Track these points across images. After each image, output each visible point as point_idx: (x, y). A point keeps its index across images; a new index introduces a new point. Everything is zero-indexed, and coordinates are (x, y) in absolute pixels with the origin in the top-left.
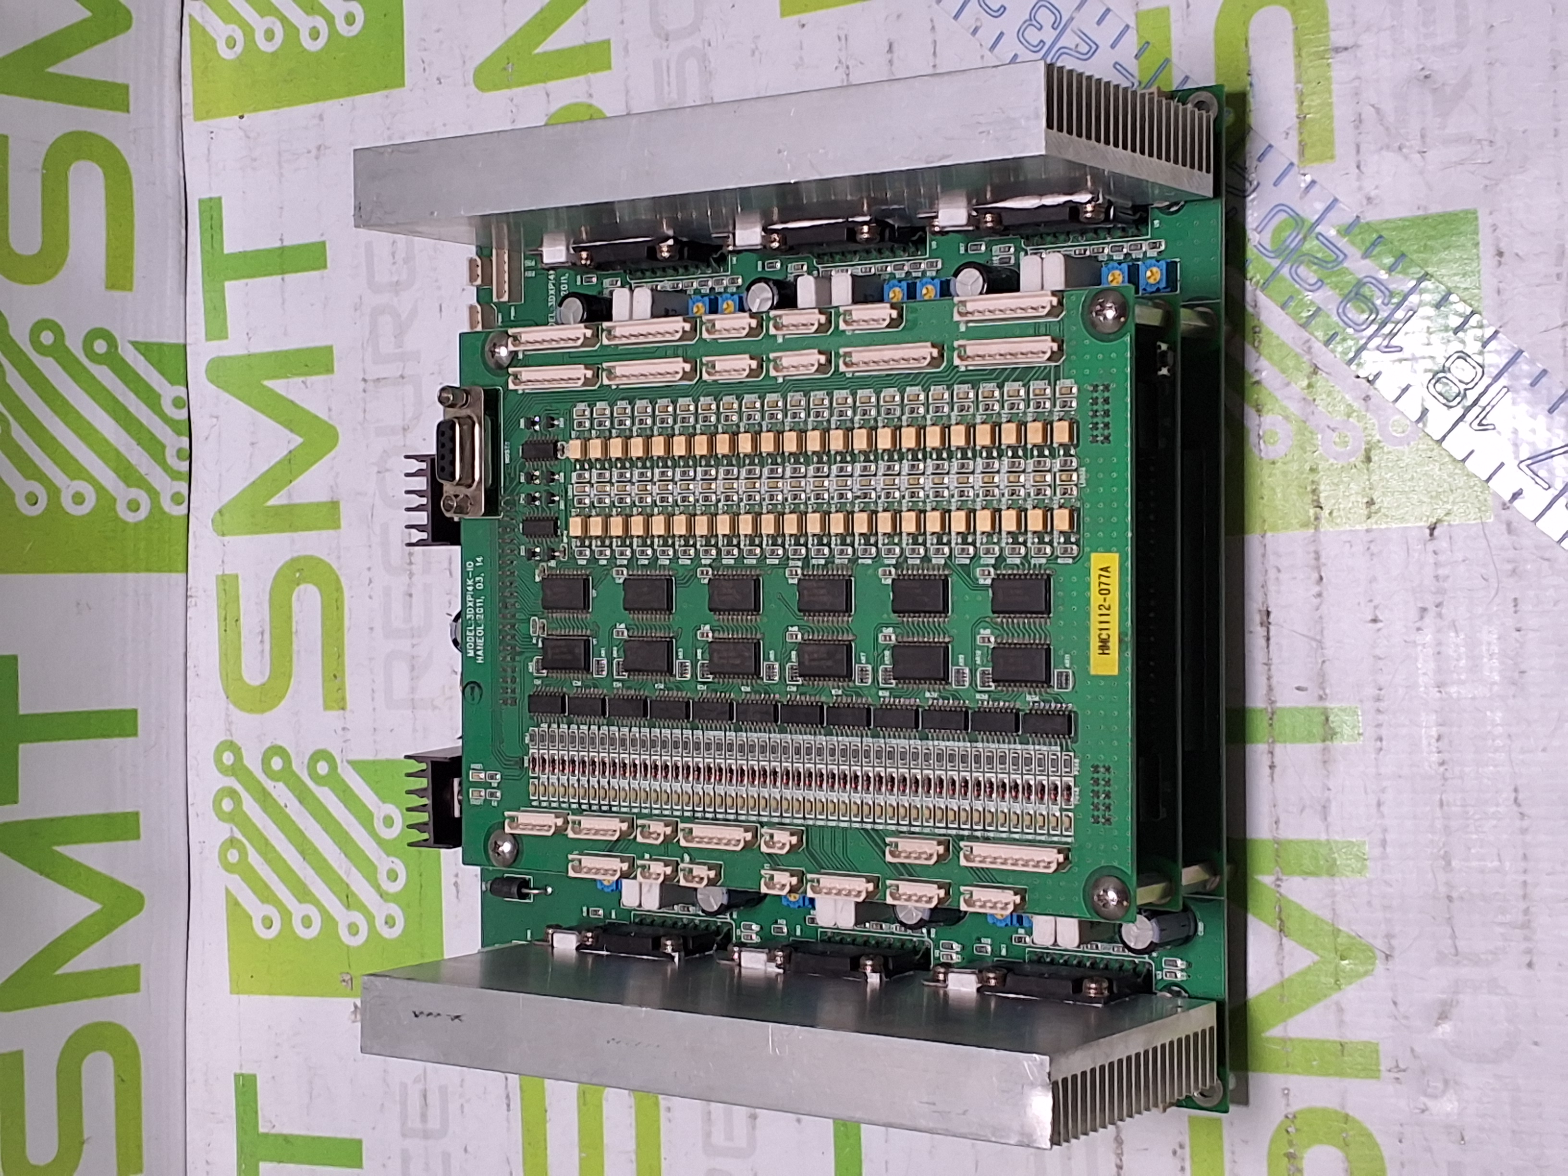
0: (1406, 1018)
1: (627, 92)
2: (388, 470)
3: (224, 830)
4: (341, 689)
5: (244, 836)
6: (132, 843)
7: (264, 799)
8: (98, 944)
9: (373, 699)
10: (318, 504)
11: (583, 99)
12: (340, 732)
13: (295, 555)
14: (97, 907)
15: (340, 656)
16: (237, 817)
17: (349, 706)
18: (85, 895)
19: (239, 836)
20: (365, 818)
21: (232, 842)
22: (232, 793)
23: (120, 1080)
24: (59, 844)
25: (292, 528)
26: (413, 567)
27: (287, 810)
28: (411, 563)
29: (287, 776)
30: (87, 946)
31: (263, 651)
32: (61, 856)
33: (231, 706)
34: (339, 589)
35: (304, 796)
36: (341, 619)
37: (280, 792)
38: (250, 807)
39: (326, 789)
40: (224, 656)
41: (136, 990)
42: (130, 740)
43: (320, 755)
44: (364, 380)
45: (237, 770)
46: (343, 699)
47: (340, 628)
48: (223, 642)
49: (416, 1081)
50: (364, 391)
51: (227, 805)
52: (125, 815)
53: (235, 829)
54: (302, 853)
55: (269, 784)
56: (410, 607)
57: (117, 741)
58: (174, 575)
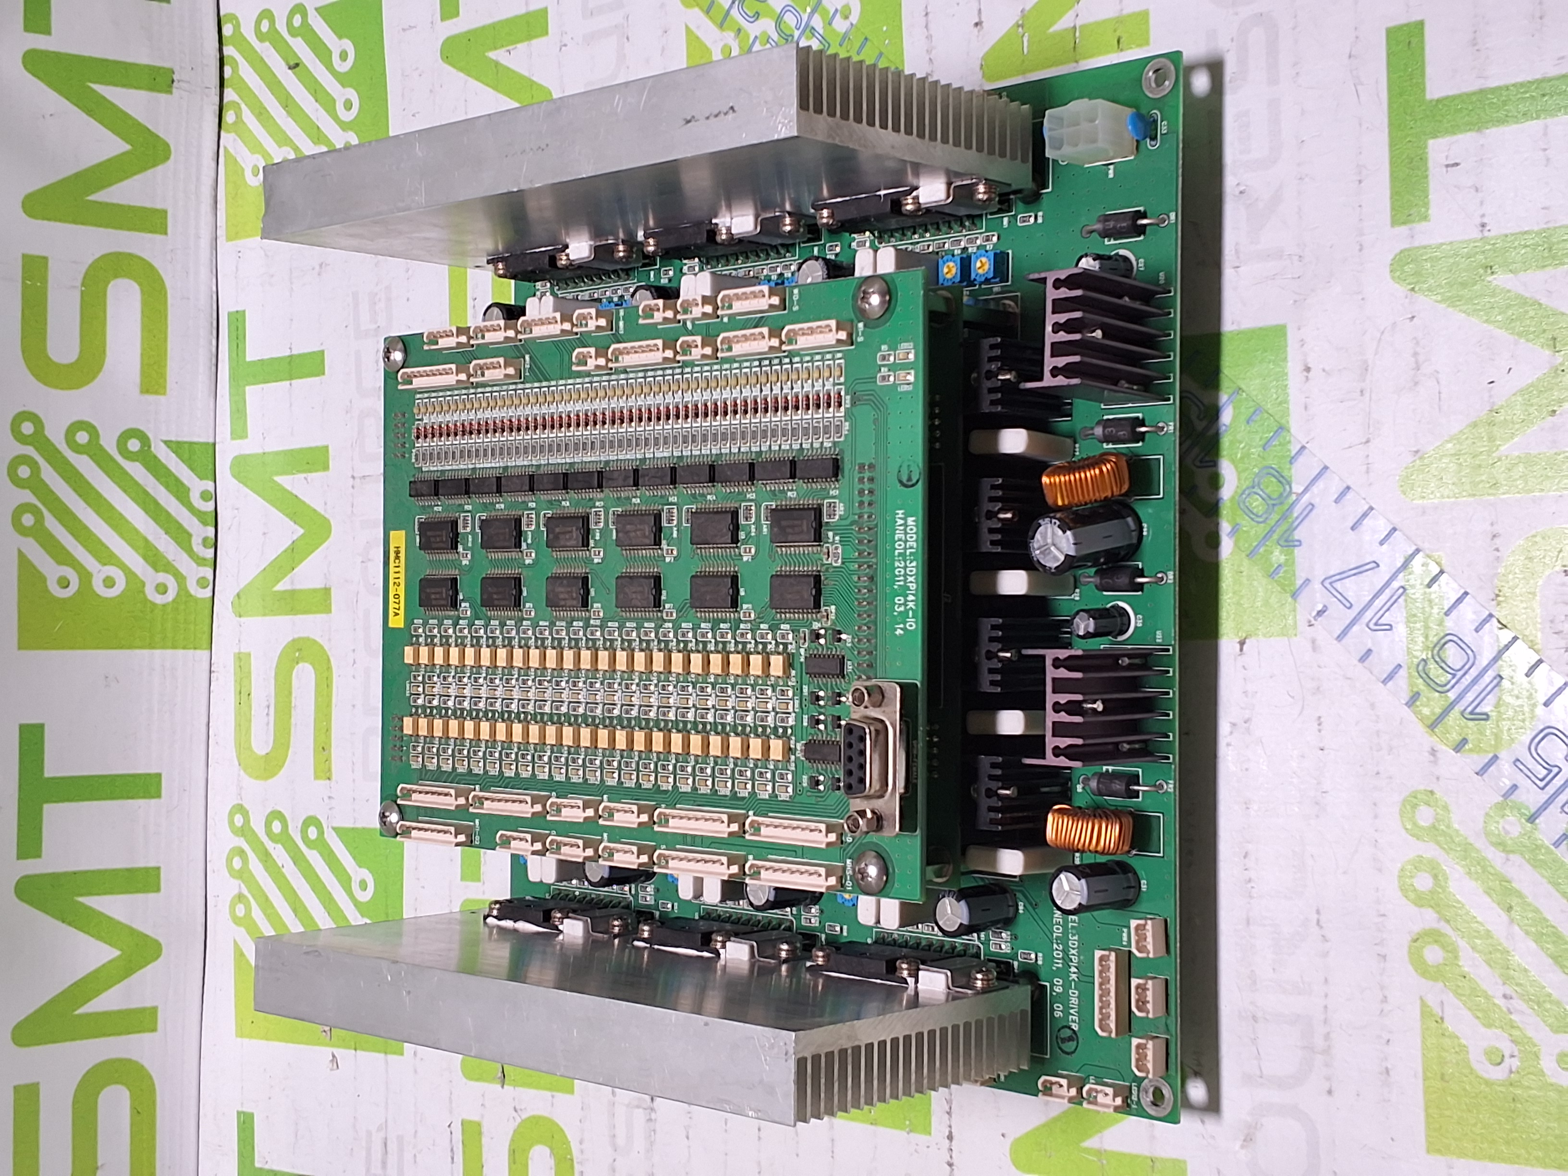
0: (1213, 1137)
2: (370, 561)
3: (234, 886)
4: (328, 760)
5: (249, 892)
6: (152, 895)
7: (266, 857)
8: (117, 986)
9: (354, 772)
10: (315, 590)
12: (326, 799)
13: (296, 636)
14: (117, 953)
15: (328, 730)
16: (243, 875)
17: (334, 777)
18: (106, 942)
19: (245, 892)
20: (345, 880)
21: (240, 897)
22: (241, 853)
23: (136, 1112)
24: (82, 894)
25: (293, 611)
27: (284, 870)
29: (284, 839)
30: (106, 989)
31: (268, 724)
32: (82, 905)
33: (242, 772)
34: (329, 668)
35: (298, 858)
36: (329, 696)
37: (279, 853)
38: (255, 865)
39: (315, 852)
40: (238, 725)
41: (154, 1030)
42: (153, 801)
43: (311, 821)
44: (353, 477)
45: (245, 831)
46: (330, 770)
47: (329, 705)
48: (237, 714)
49: (379, 1129)
50: (353, 487)
51: (237, 863)
52: (147, 869)
53: (243, 886)
54: (295, 911)
55: (270, 845)
57: (141, 802)
58: (198, 652)
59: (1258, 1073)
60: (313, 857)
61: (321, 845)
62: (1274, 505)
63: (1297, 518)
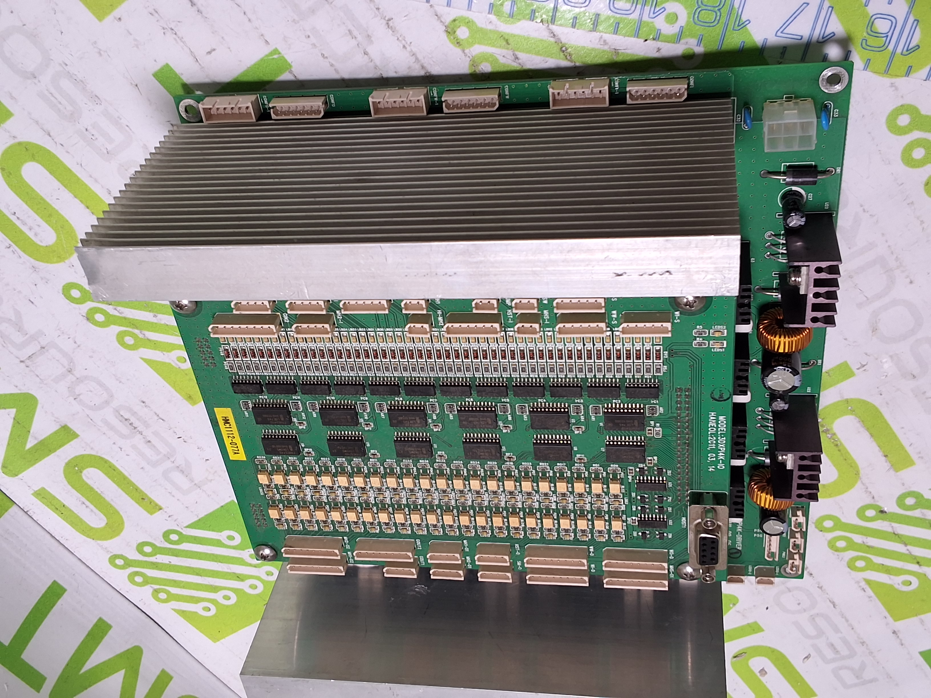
1: (37, 123)
2: (79, 395)
3: (148, 590)
4: (151, 502)
5: (160, 585)
6: (110, 632)
7: (155, 566)
9: (173, 496)
10: (56, 433)
11: (12, 142)
12: (167, 518)
13: (66, 461)
14: (124, 670)
15: (137, 489)
16: (147, 581)
17: (163, 506)
18: (113, 673)
19: (156, 587)
20: (218, 543)
21: (156, 591)
22: (137, 573)
24: (81, 669)
25: (51, 451)
26: (138, 428)
27: (172, 563)
28: (135, 428)
29: (157, 550)
31: (92, 511)
32: (86, 672)
33: (99, 542)
34: (106, 461)
35: (176, 553)
36: (120, 473)
37: (161, 559)
38: (151, 573)
39: (184, 544)
40: (73, 524)
41: (171, 678)
42: (65, 595)
43: (167, 533)
44: (22, 361)
45: (128, 563)
46: (156, 505)
47: (125, 478)
48: (65, 519)
50: (27, 367)
51: (139, 579)
52: (96, 625)
53: (152, 585)
54: (198, 574)
55: (152, 559)
56: (155, 447)
57: (60, 602)
58: (10, 510)
59: (865, 299)
60: (185, 546)
61: (183, 538)
62: (719, 10)
63: (739, 8)
